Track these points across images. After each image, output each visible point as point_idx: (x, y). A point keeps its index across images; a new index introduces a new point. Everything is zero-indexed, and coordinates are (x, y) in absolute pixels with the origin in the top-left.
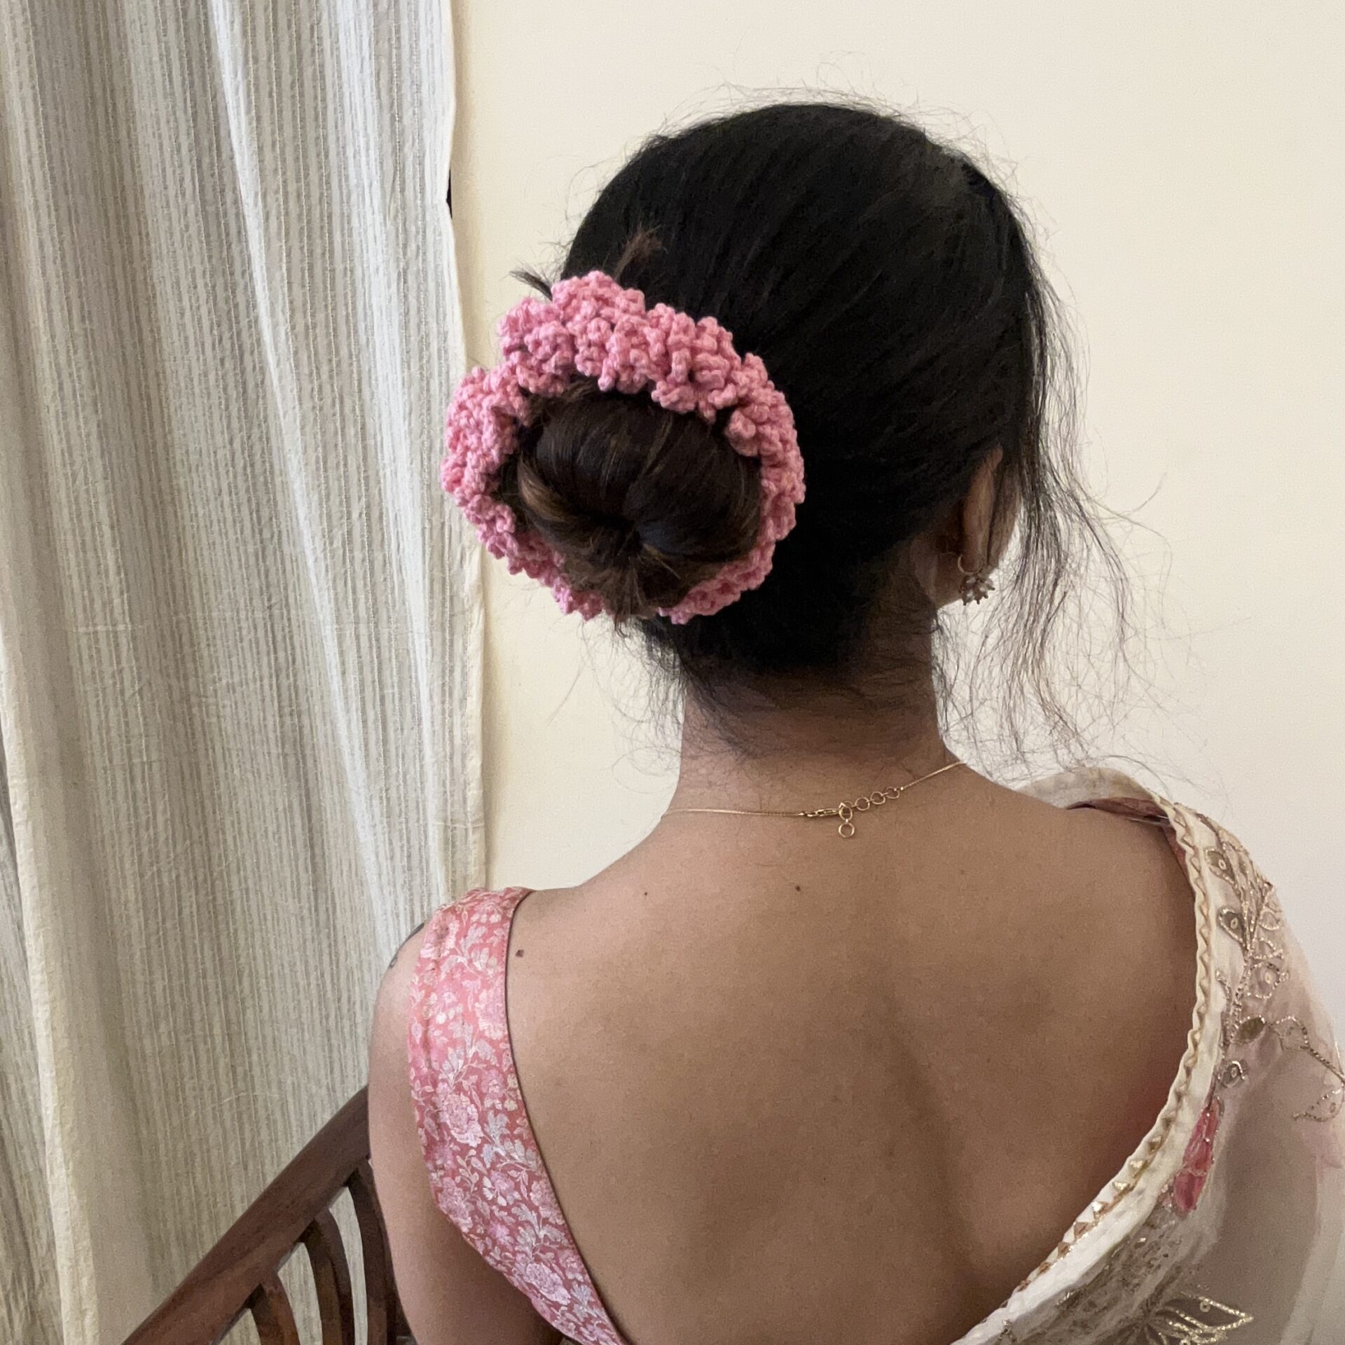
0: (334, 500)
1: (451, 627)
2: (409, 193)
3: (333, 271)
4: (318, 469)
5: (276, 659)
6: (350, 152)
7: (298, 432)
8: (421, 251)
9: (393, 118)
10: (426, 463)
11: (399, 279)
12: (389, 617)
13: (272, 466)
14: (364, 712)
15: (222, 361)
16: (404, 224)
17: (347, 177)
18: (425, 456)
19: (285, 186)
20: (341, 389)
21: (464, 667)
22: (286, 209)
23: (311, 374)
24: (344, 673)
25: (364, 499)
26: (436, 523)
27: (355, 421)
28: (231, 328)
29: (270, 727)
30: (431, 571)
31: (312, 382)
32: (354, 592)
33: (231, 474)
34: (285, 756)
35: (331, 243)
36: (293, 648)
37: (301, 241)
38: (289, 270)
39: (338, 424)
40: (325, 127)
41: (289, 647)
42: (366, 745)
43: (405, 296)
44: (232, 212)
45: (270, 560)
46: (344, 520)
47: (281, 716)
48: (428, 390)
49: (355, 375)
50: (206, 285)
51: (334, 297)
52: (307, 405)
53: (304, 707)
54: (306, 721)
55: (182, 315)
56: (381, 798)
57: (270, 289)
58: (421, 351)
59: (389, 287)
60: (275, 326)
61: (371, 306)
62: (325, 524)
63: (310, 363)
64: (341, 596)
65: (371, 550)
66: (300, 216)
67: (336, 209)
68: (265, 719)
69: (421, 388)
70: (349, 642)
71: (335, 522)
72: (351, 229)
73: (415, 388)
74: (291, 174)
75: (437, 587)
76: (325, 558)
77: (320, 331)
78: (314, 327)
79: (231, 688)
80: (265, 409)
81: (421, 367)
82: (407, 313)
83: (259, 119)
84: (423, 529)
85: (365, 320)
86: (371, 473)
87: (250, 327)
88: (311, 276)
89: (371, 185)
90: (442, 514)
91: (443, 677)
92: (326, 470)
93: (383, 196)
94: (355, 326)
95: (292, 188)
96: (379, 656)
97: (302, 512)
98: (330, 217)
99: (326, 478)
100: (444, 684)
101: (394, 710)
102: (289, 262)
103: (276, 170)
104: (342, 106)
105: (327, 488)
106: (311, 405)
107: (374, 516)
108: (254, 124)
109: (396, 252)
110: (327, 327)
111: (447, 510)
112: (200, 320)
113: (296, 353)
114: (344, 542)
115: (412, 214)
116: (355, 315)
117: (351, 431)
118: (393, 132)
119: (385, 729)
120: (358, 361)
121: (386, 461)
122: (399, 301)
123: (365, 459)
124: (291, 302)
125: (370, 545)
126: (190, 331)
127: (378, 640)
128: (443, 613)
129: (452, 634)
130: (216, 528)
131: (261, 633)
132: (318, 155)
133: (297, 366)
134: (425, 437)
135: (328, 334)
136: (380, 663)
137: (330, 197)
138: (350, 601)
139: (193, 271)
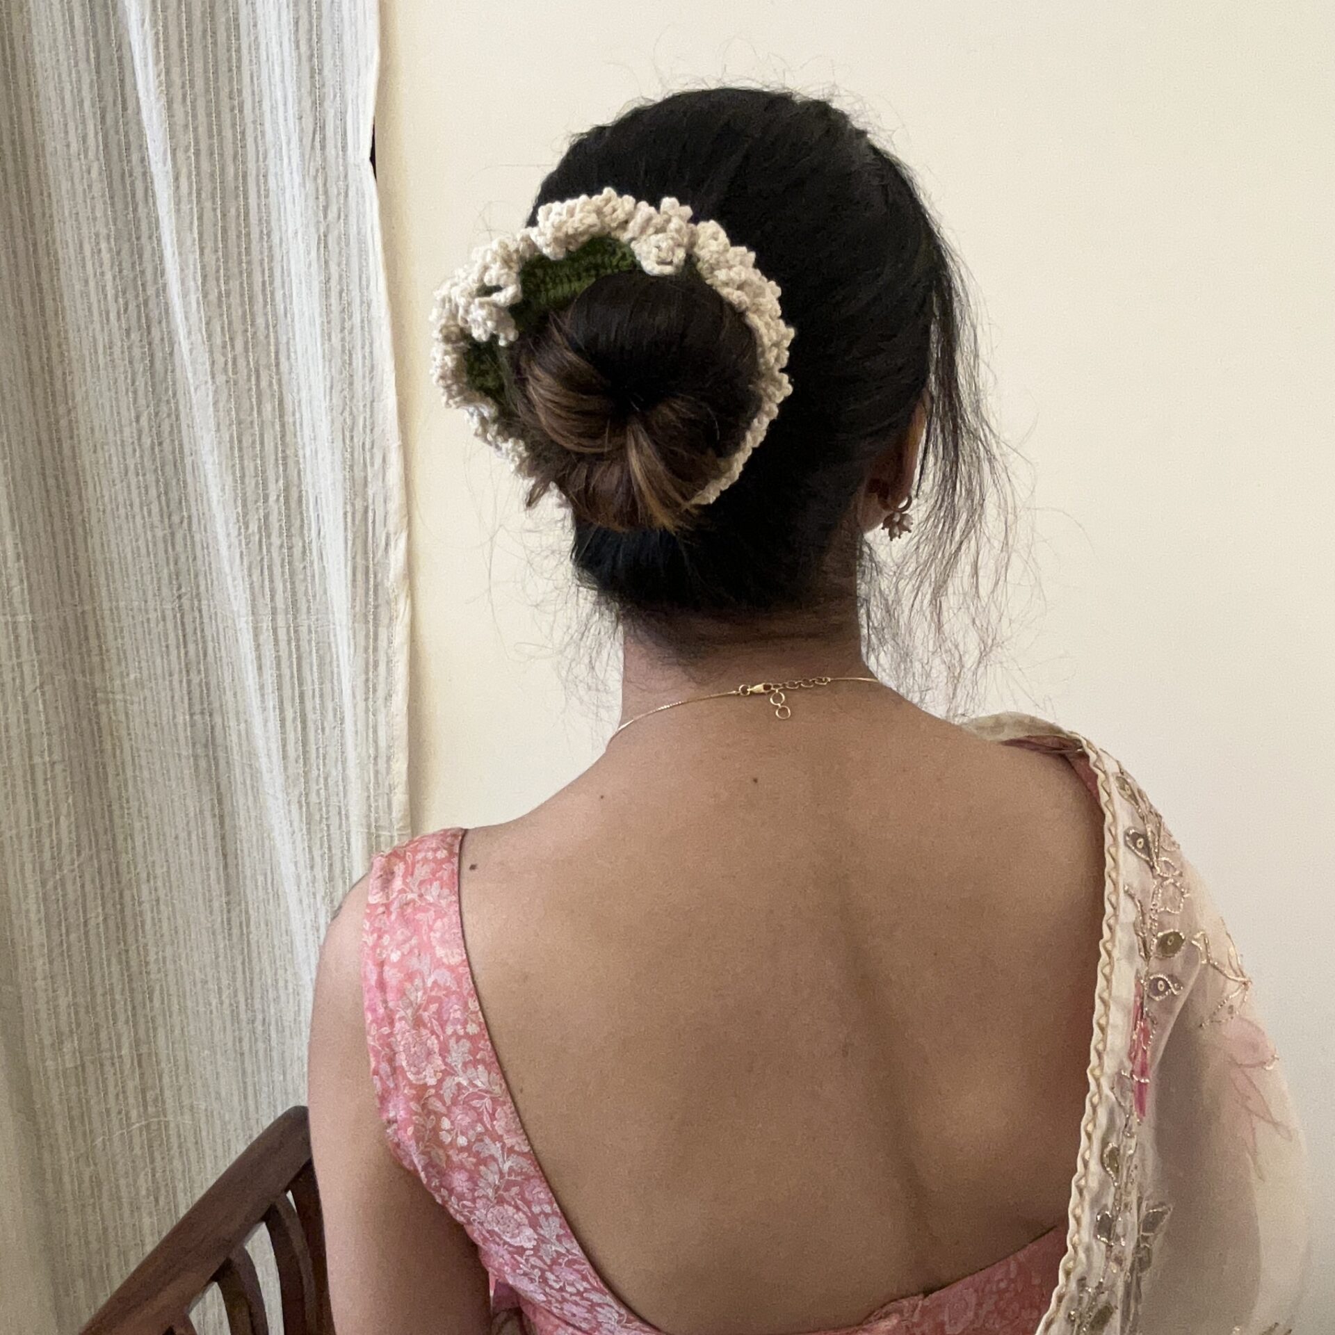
0: (250, 482)
1: (375, 619)
2: (331, 151)
3: (248, 235)
4: (232, 448)
5: (186, 653)
6: (266, 106)
7: (211, 409)
8: (344, 215)
9: (312, 70)
10: (348, 442)
11: (319, 243)
12: (309, 608)
13: (181, 446)
14: (282, 710)
15: (128, 331)
16: (325, 184)
17: (263, 133)
18: (347, 434)
19: (197, 143)
20: (257, 363)
21: (389, 662)
22: (198, 168)
23: (224, 347)
24: (260, 668)
25: (281, 482)
26: (359, 504)
27: (273, 395)
28: (137, 296)
29: (180, 728)
30: (354, 558)
31: (224, 355)
32: (272, 581)
33: (138, 454)
34: (196, 757)
35: (246, 205)
36: (204, 642)
37: (214, 203)
38: (201, 234)
39: (254, 400)
40: (240, 81)
41: (200, 641)
42: (284, 746)
43: (326, 262)
44: (138, 171)
45: (179, 548)
46: (260, 504)
47: (192, 715)
48: (350, 364)
49: (272, 348)
50: (110, 250)
51: (249, 263)
52: (221, 379)
53: (216, 705)
54: (218, 719)
55: (86, 282)
56: (299, 802)
57: (180, 254)
58: (343, 321)
59: (309, 253)
60: (185, 295)
61: (289, 275)
62: (240, 509)
63: (223, 334)
64: (257, 585)
65: (289, 536)
66: (212, 175)
67: (251, 166)
68: (174, 717)
69: (344, 362)
70: (266, 637)
71: (250, 505)
72: (267, 190)
73: (337, 362)
74: (202, 130)
75: (360, 577)
76: (240, 544)
77: (235, 300)
78: (228, 294)
79: (139, 684)
80: (174, 384)
81: (343, 339)
82: (328, 280)
83: (168, 72)
84: (345, 514)
85: (283, 287)
86: (290, 452)
87: (158, 296)
88: (225, 240)
89: (289, 143)
90: (365, 500)
91: (367, 673)
92: (240, 449)
93: (302, 155)
94: (272, 293)
95: (203, 146)
96: (298, 648)
97: (214, 494)
98: (245, 177)
99: (241, 458)
100: (367, 680)
101: (314, 708)
102: (201, 225)
103: (186, 126)
104: (258, 57)
105: (242, 468)
106: (224, 378)
107: (293, 499)
108: (163, 77)
109: (316, 214)
110: (242, 295)
111: (370, 492)
112: (104, 287)
113: (208, 324)
114: (260, 528)
115: (332, 174)
116: (271, 283)
117: (268, 407)
118: (313, 85)
119: (304, 728)
120: (276, 332)
121: (307, 440)
122: (320, 267)
123: (283, 436)
124: (203, 268)
125: (288, 530)
126: (94, 299)
127: (296, 631)
128: (367, 604)
129: (376, 626)
130: (122, 511)
131: (170, 625)
132: (232, 110)
133: (210, 337)
134: (347, 414)
135: (242, 304)
136: (299, 658)
137: (244, 156)
138: (267, 590)
139: (97, 235)
